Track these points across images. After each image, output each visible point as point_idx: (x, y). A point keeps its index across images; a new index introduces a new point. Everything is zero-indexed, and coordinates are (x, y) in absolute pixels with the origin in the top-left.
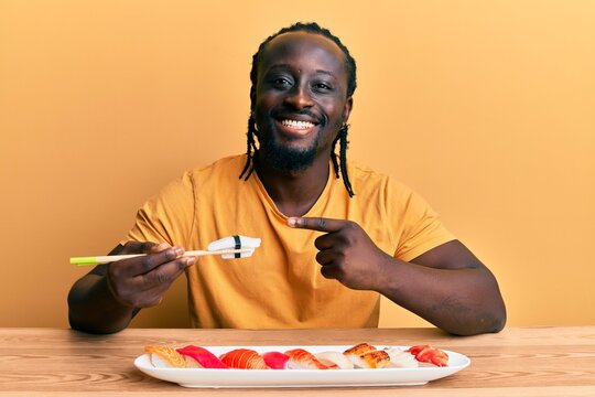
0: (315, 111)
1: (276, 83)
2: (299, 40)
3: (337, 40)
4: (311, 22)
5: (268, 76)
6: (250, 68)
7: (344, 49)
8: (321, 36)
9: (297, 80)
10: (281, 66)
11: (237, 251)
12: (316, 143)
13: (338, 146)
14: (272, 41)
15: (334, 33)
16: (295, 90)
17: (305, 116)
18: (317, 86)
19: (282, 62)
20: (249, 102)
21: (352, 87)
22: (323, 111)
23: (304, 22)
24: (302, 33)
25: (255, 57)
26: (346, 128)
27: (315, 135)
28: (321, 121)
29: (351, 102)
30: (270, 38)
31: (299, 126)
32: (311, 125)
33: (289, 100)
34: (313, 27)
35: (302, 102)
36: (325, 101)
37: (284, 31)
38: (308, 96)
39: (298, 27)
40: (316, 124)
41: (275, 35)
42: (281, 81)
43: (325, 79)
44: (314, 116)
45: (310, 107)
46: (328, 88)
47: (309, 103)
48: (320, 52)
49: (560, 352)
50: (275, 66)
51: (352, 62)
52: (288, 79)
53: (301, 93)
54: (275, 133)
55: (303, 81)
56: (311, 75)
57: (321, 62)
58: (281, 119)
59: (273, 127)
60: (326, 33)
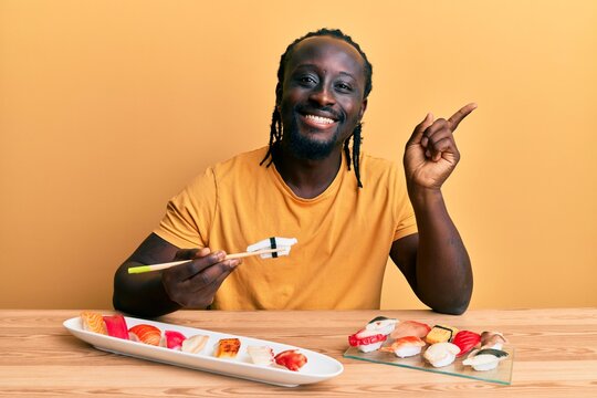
0: (335, 108)
1: (302, 80)
2: (325, 43)
3: (357, 46)
4: (336, 28)
5: (295, 74)
6: (277, 66)
7: (363, 55)
8: (344, 42)
9: (322, 80)
10: (308, 66)
11: (274, 251)
12: (335, 137)
13: (351, 141)
14: (300, 44)
15: (354, 40)
16: (320, 88)
17: (326, 113)
18: (339, 86)
19: (309, 62)
20: (274, 97)
21: (368, 88)
22: (342, 109)
23: (329, 29)
24: (327, 38)
25: (283, 57)
26: (360, 126)
27: (334, 130)
28: (340, 118)
29: (365, 103)
30: (297, 41)
31: (320, 121)
32: (331, 121)
33: (314, 97)
34: (337, 33)
35: (325, 99)
36: (345, 101)
37: (310, 35)
38: (331, 95)
39: (323, 32)
40: (336, 120)
41: (302, 39)
42: (307, 79)
43: (346, 80)
44: (335, 113)
45: (332, 104)
46: (349, 89)
47: (332, 101)
48: (343, 56)
49: (534, 331)
50: (303, 66)
51: (369, 67)
52: (313, 77)
53: (325, 92)
54: (299, 125)
55: (327, 81)
56: (335, 76)
57: (344, 64)
58: (305, 114)
59: (297, 121)
60: (348, 39)
